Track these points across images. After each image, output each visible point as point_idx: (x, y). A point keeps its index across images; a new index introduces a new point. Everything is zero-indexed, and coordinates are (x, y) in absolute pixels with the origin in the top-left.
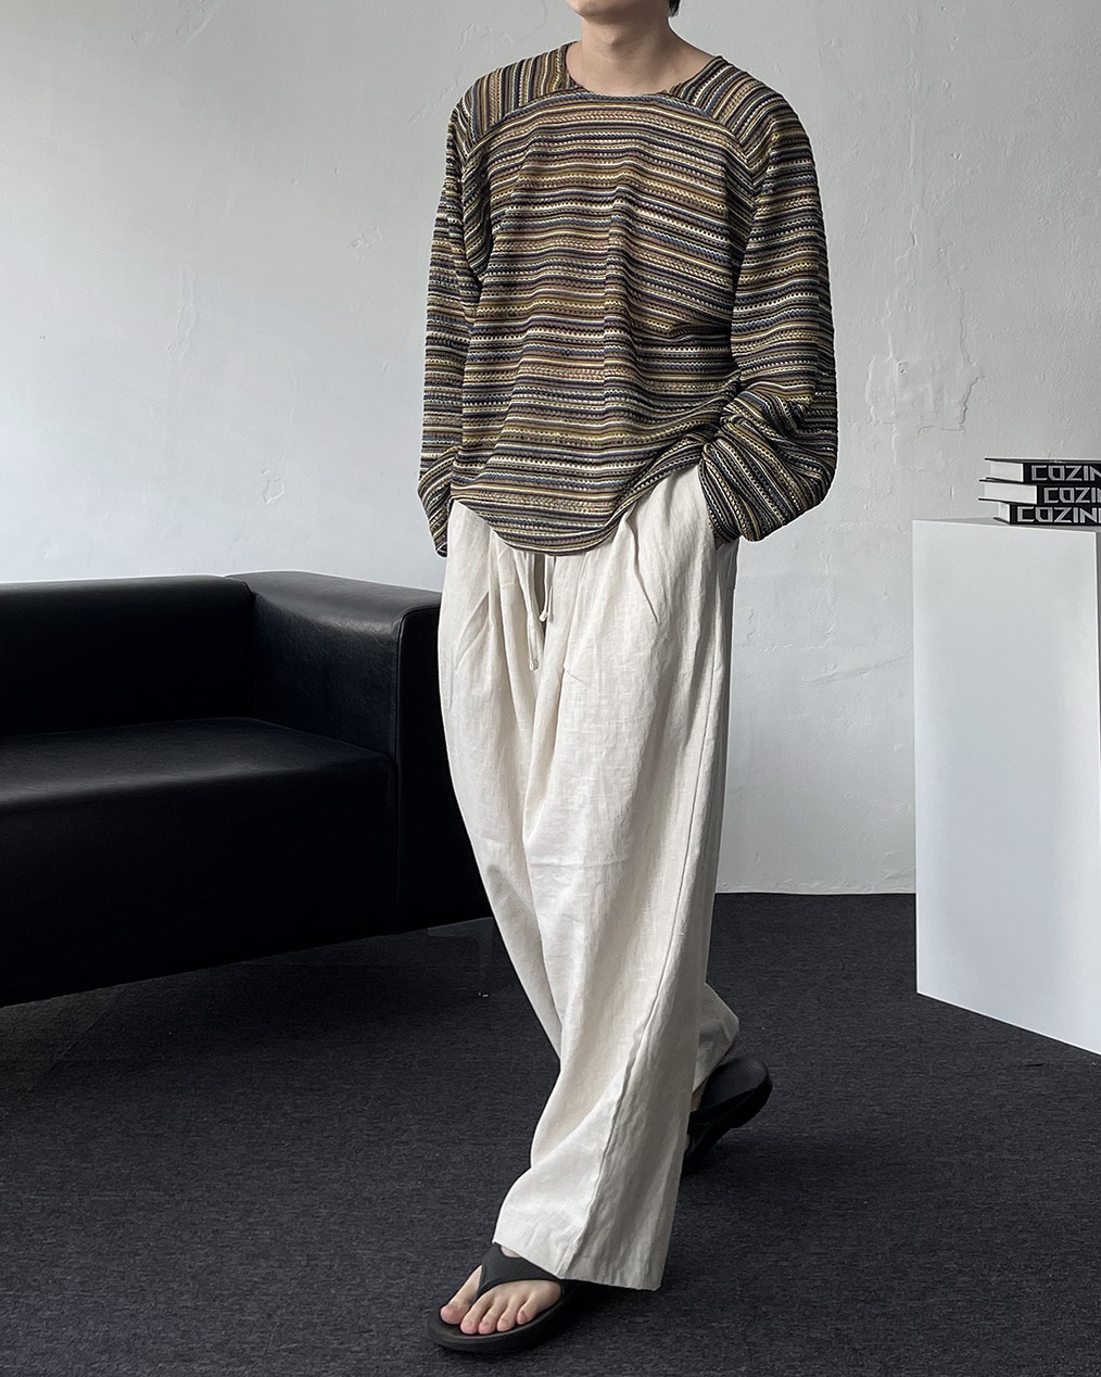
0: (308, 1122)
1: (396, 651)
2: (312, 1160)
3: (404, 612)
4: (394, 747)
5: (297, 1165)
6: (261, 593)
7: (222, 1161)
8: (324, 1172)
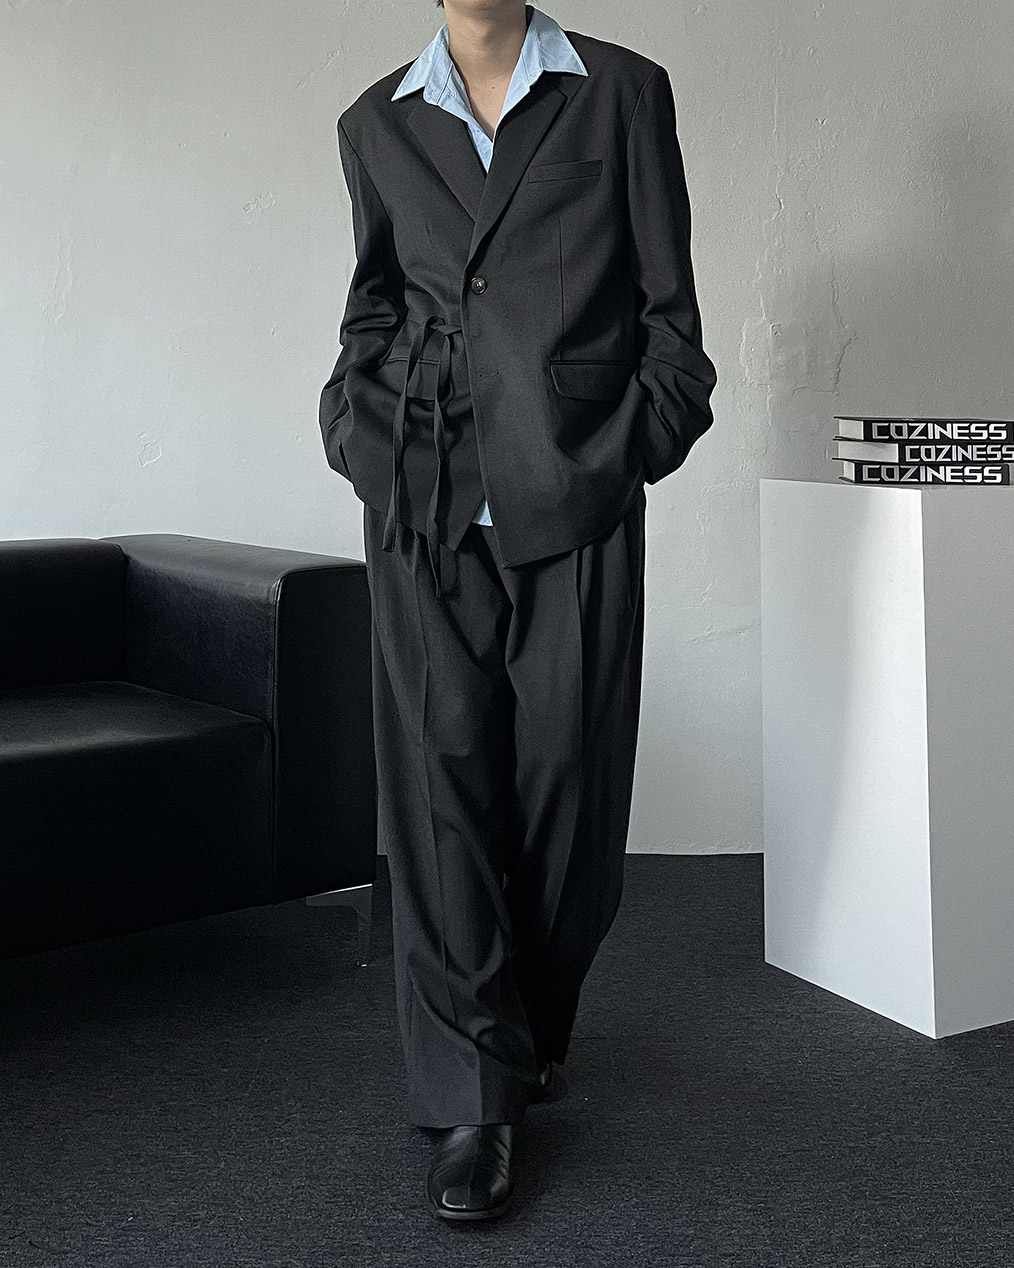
1: (274, 614)
3: (283, 573)
4: (272, 714)
6: (134, 556)
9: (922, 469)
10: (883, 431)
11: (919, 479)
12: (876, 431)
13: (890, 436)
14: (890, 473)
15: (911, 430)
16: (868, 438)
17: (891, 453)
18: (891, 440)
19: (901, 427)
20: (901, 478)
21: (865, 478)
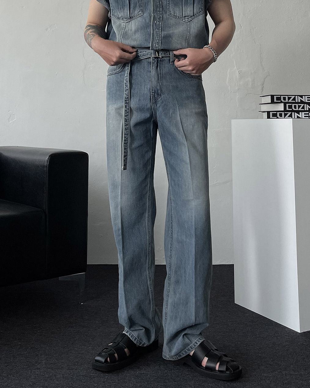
1: (46, 169)
4: (45, 207)
10: (279, 99)
11: (292, 117)
12: (275, 100)
13: (281, 101)
14: (281, 115)
15: (289, 98)
16: (273, 102)
17: (281, 107)
18: (281, 102)
19: (285, 97)
20: (285, 117)
21: (271, 117)
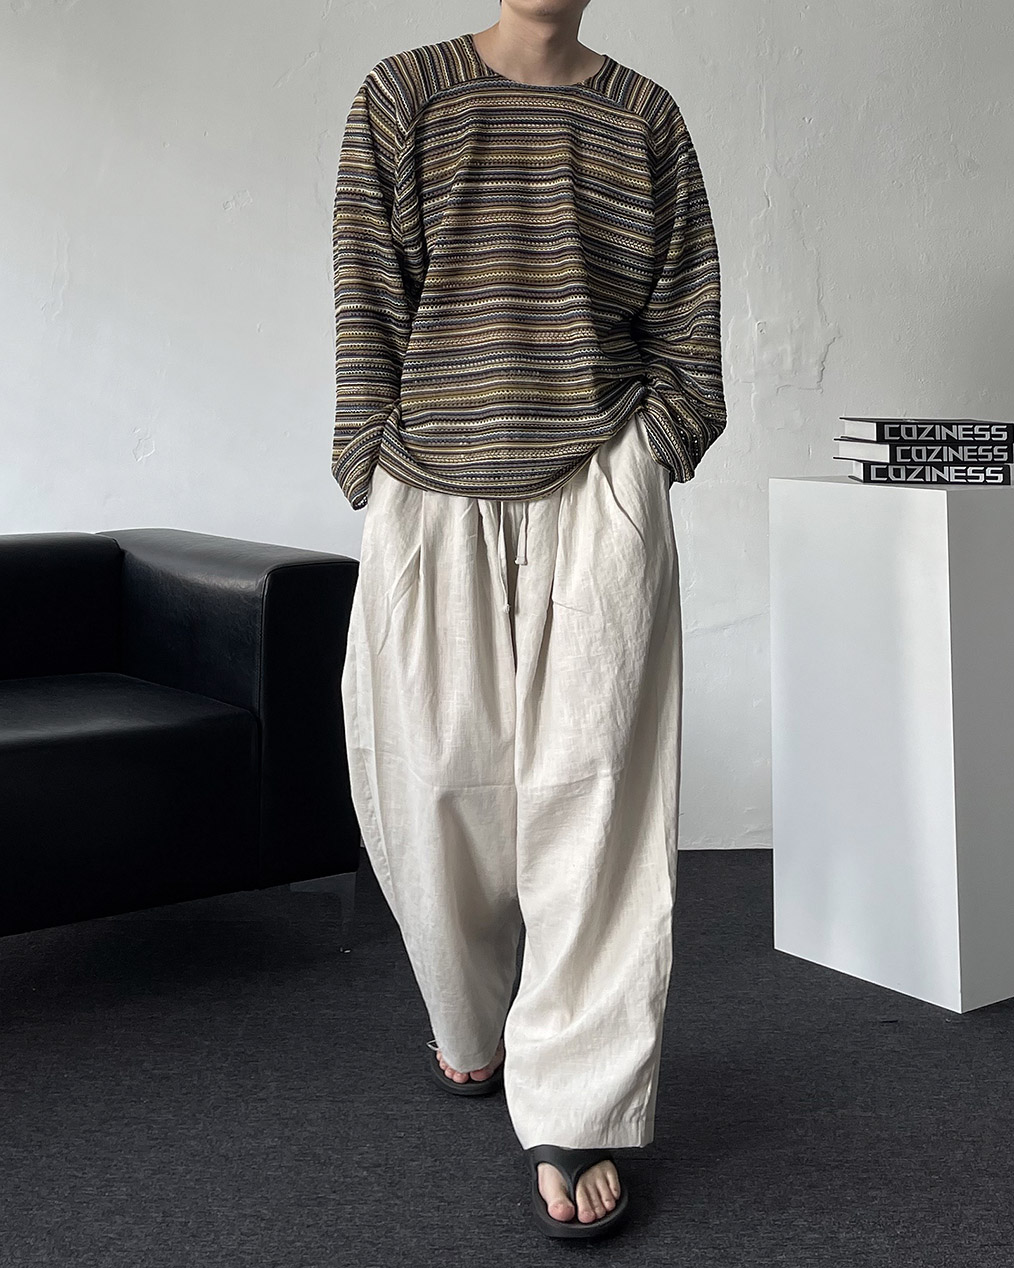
0: (168, 1078)
1: (261, 607)
2: (170, 1116)
3: (269, 569)
4: (258, 704)
5: (154, 1121)
6: (130, 550)
7: (82, 1118)
8: (182, 1129)
9: (928, 468)
10: (895, 431)
11: (924, 479)
12: (889, 432)
13: (901, 437)
14: (897, 473)
15: (920, 431)
16: (879, 439)
19: (911, 429)
20: (907, 478)
21: (873, 477)
